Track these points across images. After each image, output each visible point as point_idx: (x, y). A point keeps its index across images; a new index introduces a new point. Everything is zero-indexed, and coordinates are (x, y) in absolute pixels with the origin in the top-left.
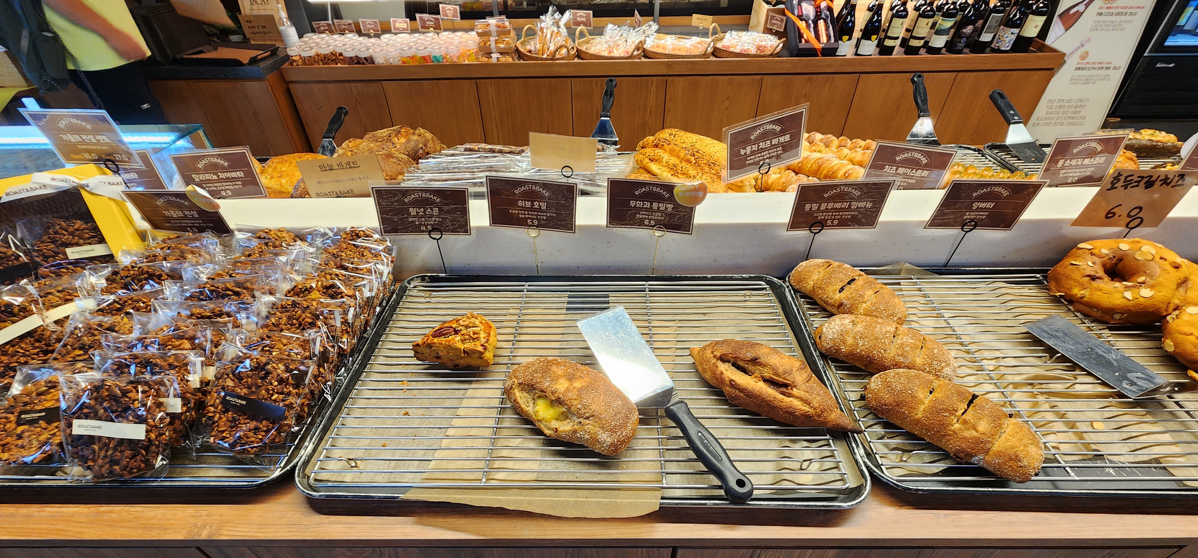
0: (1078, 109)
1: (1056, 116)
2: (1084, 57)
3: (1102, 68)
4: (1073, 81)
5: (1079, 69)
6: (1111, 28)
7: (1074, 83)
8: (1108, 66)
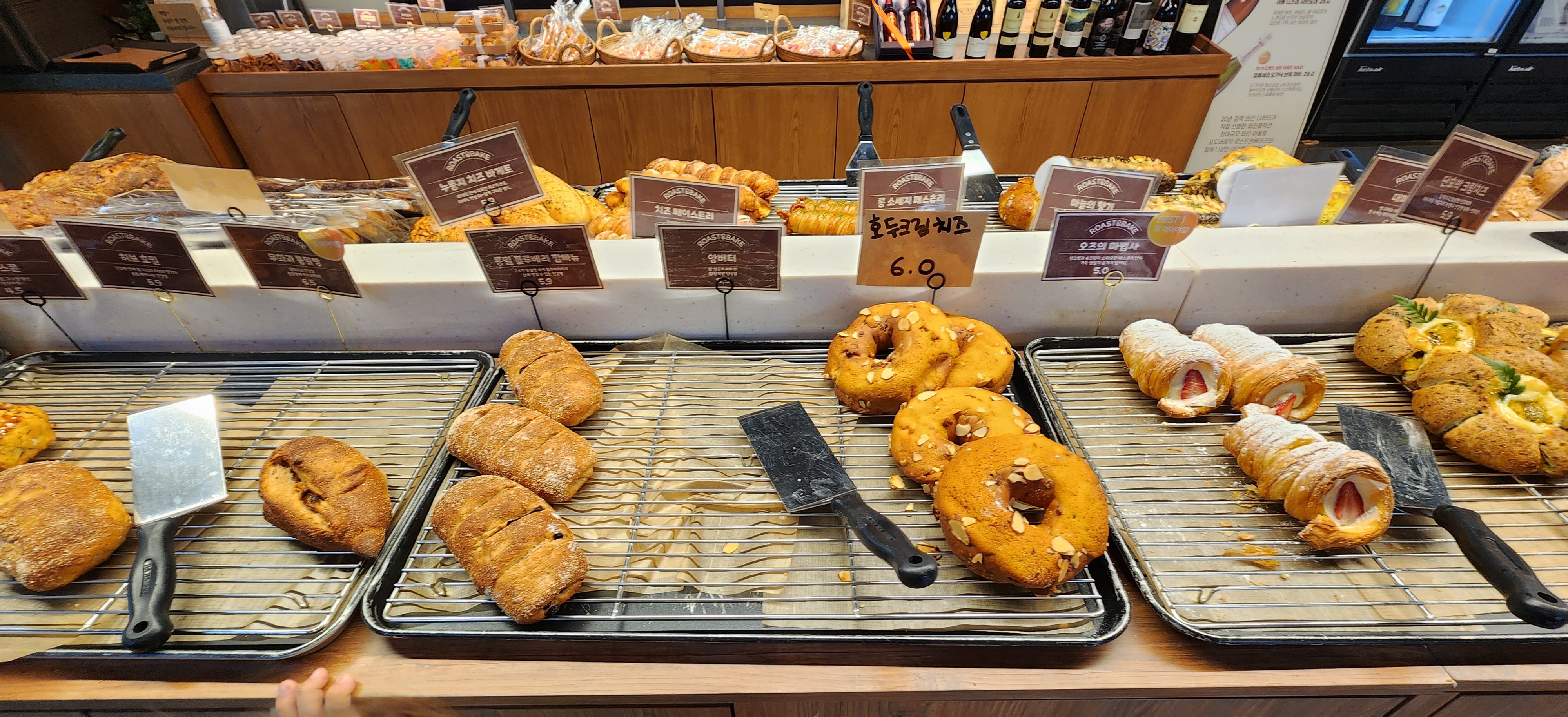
0: (1263, 129)
1: (1235, 138)
2: (1265, 59)
3: (1290, 74)
4: (1253, 91)
5: (1260, 75)
6: (1297, 20)
7: (1255, 95)
8: (1298, 71)
